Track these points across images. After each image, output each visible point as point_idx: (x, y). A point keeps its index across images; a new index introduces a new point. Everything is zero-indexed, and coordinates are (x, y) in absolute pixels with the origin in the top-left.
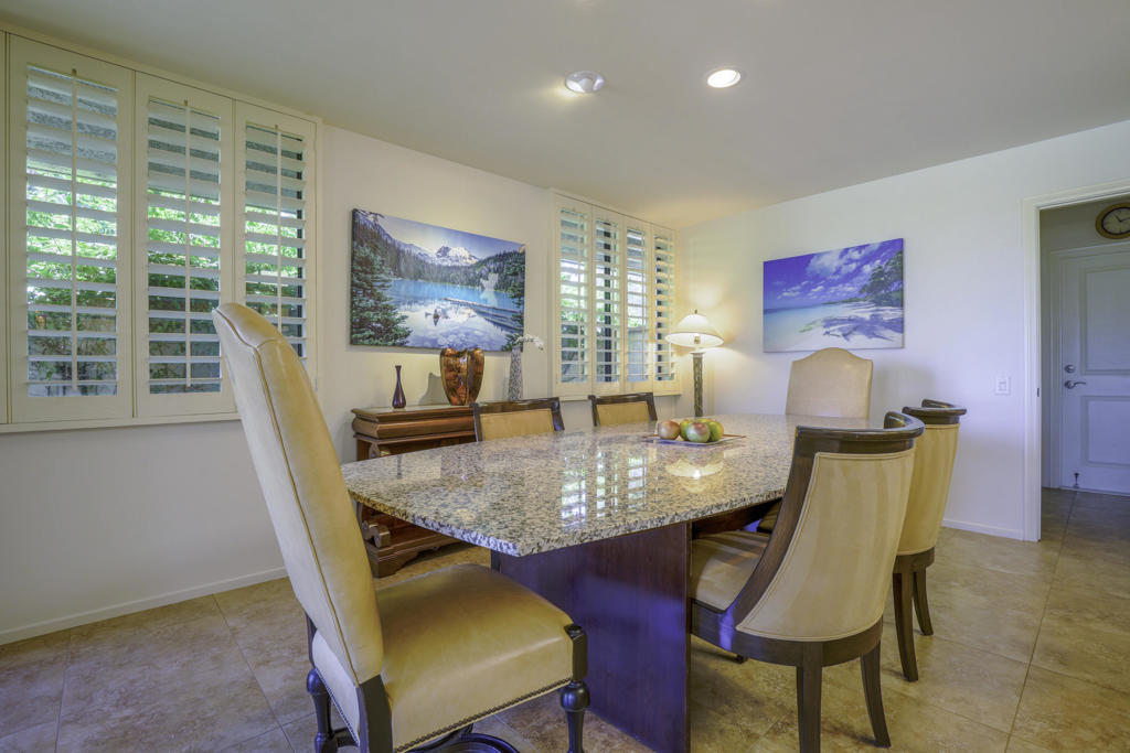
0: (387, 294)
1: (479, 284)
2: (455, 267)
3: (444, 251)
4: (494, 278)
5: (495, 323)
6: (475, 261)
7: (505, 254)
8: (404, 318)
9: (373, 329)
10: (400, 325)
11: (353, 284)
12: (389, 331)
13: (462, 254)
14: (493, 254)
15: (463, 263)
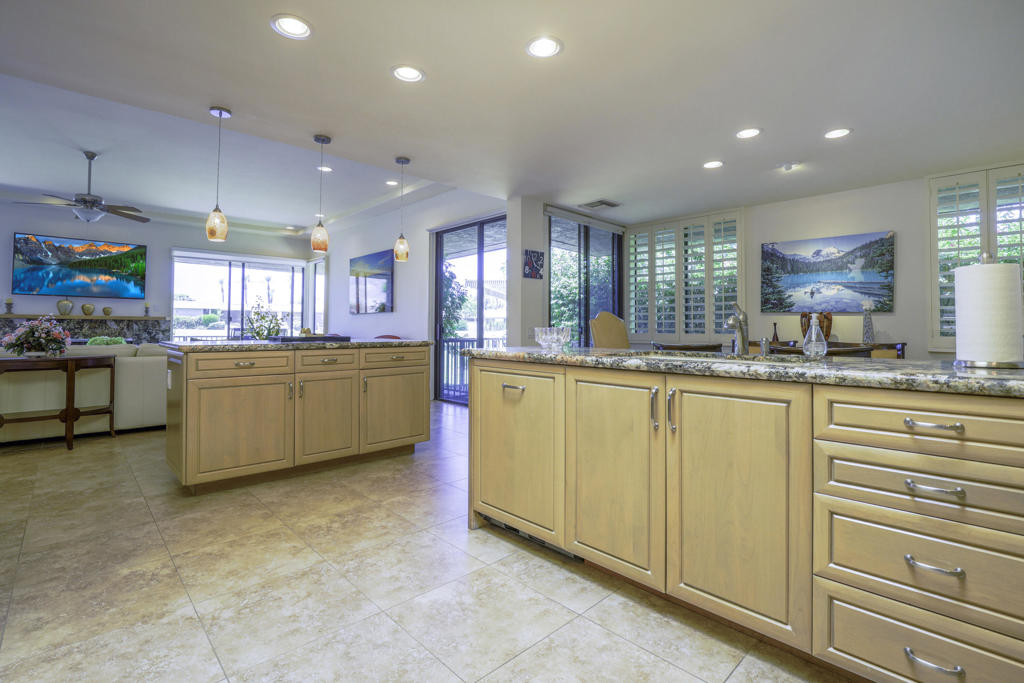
0: (779, 284)
1: (847, 268)
2: (826, 261)
3: (818, 253)
4: (860, 262)
5: (862, 293)
6: (842, 254)
7: (871, 243)
8: (790, 296)
9: (773, 304)
10: (788, 300)
11: (763, 283)
12: (781, 304)
13: (831, 251)
14: (859, 245)
15: (833, 257)
